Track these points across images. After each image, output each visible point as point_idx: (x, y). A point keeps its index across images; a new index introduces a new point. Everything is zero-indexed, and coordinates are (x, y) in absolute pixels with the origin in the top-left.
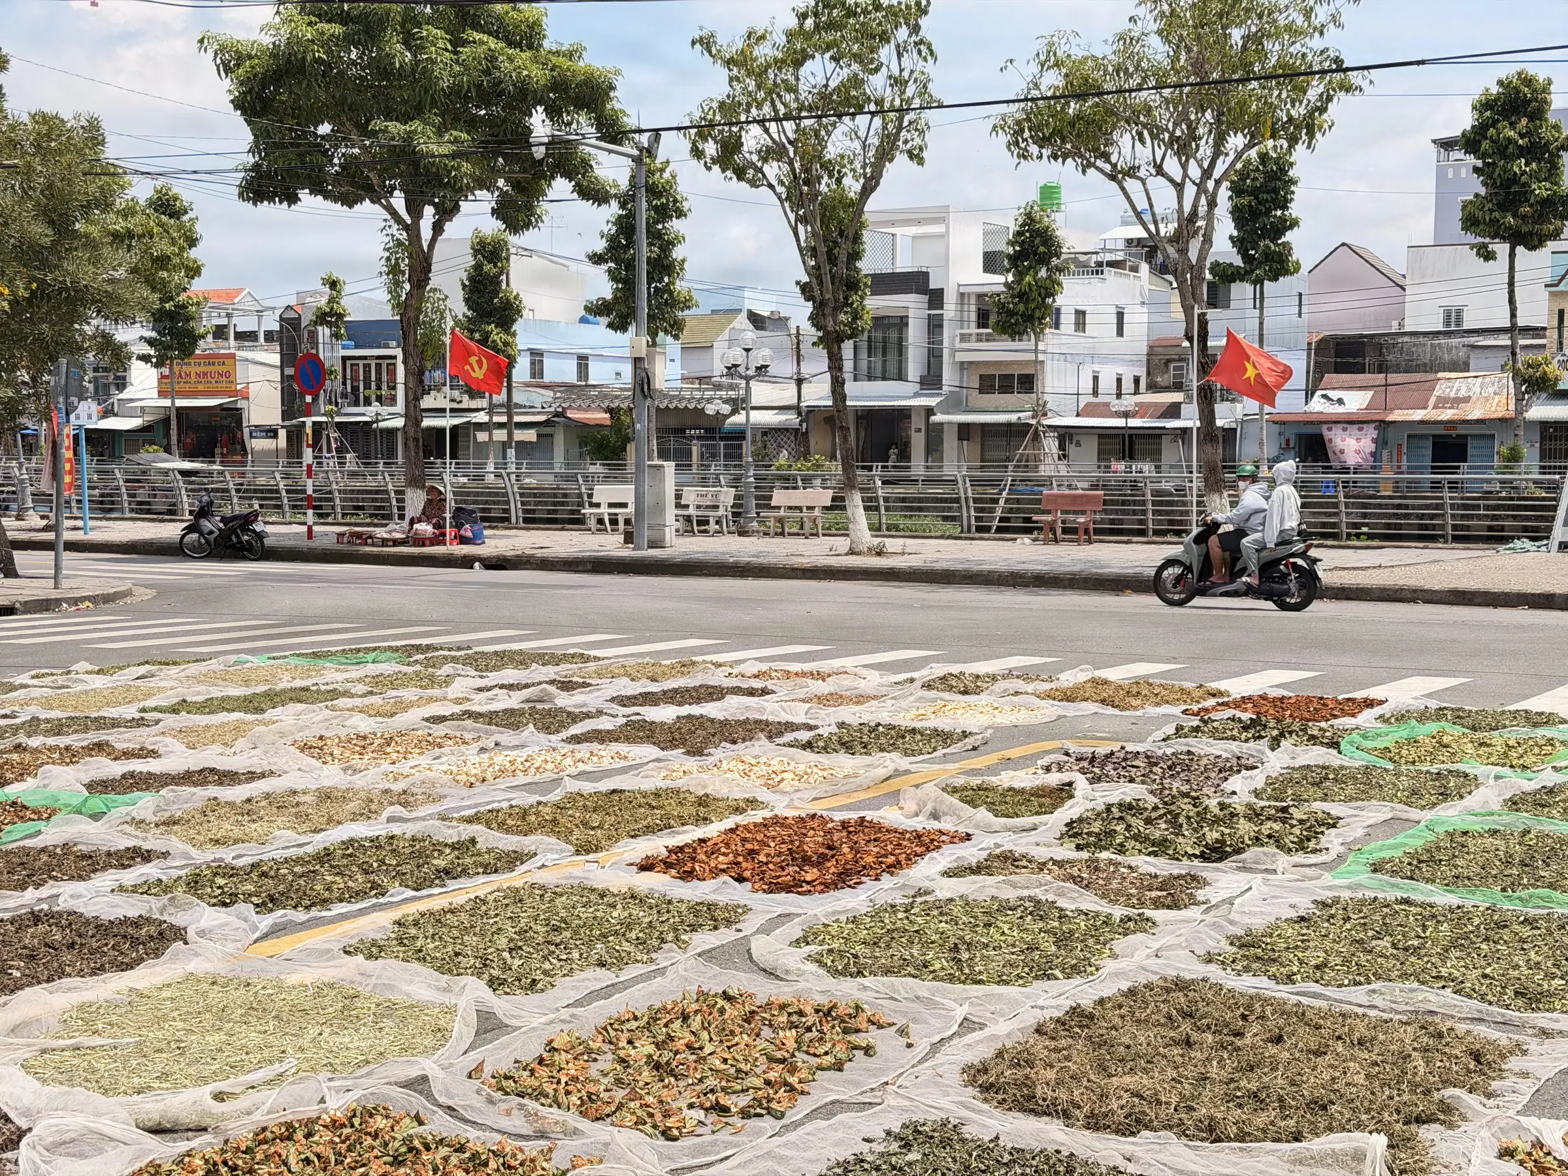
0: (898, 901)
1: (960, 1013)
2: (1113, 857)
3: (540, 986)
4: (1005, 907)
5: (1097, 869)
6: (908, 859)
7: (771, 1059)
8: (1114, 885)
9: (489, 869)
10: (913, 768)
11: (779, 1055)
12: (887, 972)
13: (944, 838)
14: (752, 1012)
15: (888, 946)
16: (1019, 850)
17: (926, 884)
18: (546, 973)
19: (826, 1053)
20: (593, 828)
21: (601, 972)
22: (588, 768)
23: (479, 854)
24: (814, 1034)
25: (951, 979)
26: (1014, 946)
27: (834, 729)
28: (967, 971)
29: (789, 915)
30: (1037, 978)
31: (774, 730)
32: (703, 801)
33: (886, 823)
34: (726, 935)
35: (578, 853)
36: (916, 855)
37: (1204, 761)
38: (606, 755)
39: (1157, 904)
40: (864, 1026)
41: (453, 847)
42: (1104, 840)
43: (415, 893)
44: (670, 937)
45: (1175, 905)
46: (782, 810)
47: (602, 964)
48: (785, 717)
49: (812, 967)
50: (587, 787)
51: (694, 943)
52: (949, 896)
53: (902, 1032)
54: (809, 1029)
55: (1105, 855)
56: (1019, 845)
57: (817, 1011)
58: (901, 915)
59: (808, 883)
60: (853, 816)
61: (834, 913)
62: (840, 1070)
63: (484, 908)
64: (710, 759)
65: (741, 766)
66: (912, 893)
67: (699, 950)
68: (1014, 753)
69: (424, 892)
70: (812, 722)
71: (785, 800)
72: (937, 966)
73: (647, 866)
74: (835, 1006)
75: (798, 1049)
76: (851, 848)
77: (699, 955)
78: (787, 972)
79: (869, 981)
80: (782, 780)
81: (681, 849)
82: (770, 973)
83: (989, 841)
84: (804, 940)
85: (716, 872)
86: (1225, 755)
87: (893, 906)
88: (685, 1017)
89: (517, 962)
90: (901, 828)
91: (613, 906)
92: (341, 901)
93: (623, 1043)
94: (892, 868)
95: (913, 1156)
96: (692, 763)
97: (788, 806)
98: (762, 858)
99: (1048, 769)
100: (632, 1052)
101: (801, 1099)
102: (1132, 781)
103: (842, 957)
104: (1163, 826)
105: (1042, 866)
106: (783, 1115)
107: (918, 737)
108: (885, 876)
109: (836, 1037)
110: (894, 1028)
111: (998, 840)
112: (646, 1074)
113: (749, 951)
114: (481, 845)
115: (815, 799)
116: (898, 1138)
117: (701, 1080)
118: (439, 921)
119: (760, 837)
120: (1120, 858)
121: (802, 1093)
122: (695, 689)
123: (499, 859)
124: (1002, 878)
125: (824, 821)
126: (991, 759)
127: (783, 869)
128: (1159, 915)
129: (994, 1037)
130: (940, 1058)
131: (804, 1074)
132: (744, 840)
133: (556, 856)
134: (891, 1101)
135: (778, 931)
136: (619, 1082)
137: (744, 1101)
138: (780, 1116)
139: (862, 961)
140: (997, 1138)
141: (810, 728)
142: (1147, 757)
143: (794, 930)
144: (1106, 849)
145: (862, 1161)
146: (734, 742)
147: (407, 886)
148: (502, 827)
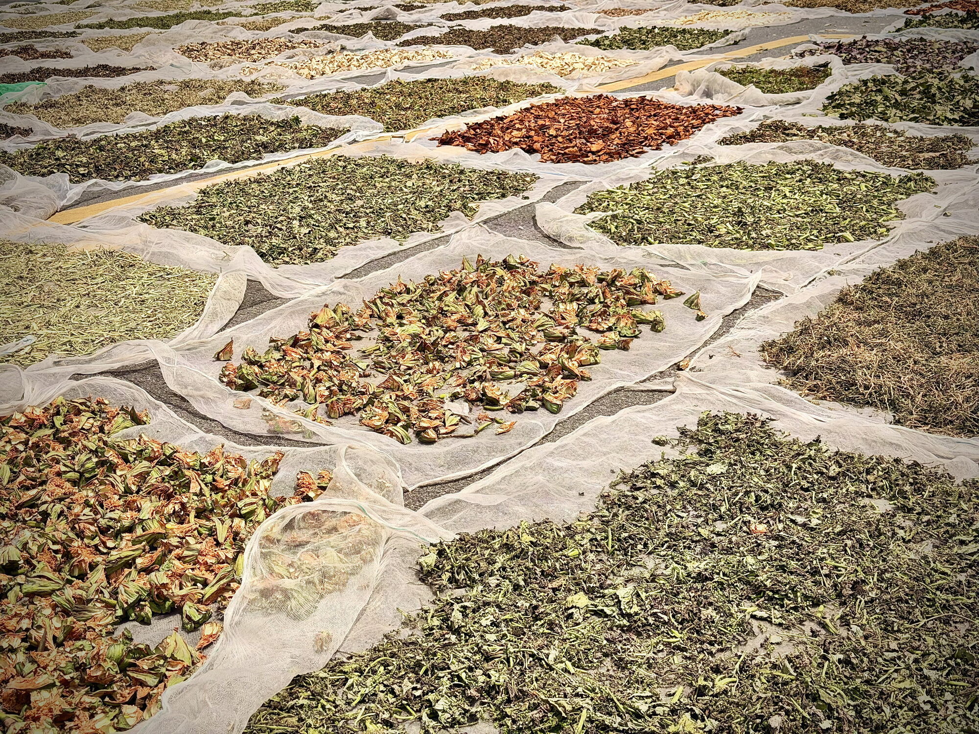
0: (679, 168)
1: (753, 281)
2: (879, 123)
3: (320, 255)
4: (783, 171)
5: (864, 135)
6: (686, 130)
7: (550, 338)
8: (884, 148)
9: (305, 144)
10: (685, 58)
11: (558, 331)
12: (673, 238)
13: (717, 112)
14: (533, 283)
15: (672, 212)
16: (788, 120)
17: (705, 152)
18: (329, 241)
19: (610, 329)
20: (406, 109)
21: (386, 241)
22: (412, 63)
23: (300, 131)
24: (598, 307)
25: (739, 244)
26: (798, 208)
27: (618, 32)
28: (754, 235)
29: (575, 183)
30: (826, 240)
31: (568, 34)
32: (504, 86)
33: (664, 101)
34: (513, 203)
35: (388, 130)
36: (693, 127)
37: (937, 46)
38: (428, 53)
39: (932, 164)
40: (650, 297)
41: (278, 125)
42: (865, 109)
43: (230, 165)
44: (458, 204)
45: (949, 165)
46: (571, 93)
47: (387, 233)
48: (577, 25)
49: (595, 233)
50: (407, 78)
51: (480, 210)
52: (727, 162)
53: (692, 303)
54: (592, 301)
55: (869, 122)
56: (789, 116)
57: (601, 281)
58: (682, 181)
59: (593, 153)
60: (636, 95)
61: (618, 180)
62: (625, 348)
63: (289, 178)
64: (514, 56)
65: (539, 60)
66: (692, 160)
67: (485, 218)
68: (770, 45)
69: (239, 165)
70: (600, 29)
71: (576, 85)
72: (723, 231)
73: (446, 140)
74: (619, 276)
75: (580, 323)
76: (634, 122)
77: (485, 222)
78: (571, 239)
79: (655, 248)
80: (574, 69)
81: (479, 125)
82: (554, 240)
83: (759, 113)
84: (589, 207)
85: (509, 145)
86: (953, 41)
87: (674, 173)
88: (461, 289)
89: (305, 230)
90: (678, 104)
91: (409, 176)
92: (160, 171)
93: (392, 319)
94: (672, 139)
95: (716, 469)
96: (499, 58)
97: (578, 90)
98: (552, 132)
99: (802, 55)
100: (398, 330)
101: (581, 385)
102: (878, 61)
103: (626, 223)
104: (918, 96)
105: (811, 134)
106: (559, 408)
107: (688, 36)
108: (665, 146)
109: (621, 311)
110: (683, 299)
111: (767, 113)
112: (409, 356)
113: (534, 218)
114: (303, 124)
115: (600, 85)
116: (696, 439)
117: (469, 363)
118: (242, 190)
119: (552, 114)
120: (885, 124)
121: (583, 378)
122: (508, 8)
123: (315, 135)
124: (775, 145)
125: (609, 100)
126: (752, 50)
127: (570, 141)
128: (936, 174)
129: (793, 307)
130: (735, 334)
131: (584, 357)
132: (537, 117)
133: (366, 133)
134: (683, 388)
135: (563, 198)
136: (378, 365)
137: (515, 389)
138: (555, 410)
139: (646, 226)
140: (818, 441)
141: (598, 32)
142: (886, 44)
143: (579, 197)
144: (869, 117)
145: (654, 475)
146: (536, 44)
147: (225, 159)
148: (327, 109)
